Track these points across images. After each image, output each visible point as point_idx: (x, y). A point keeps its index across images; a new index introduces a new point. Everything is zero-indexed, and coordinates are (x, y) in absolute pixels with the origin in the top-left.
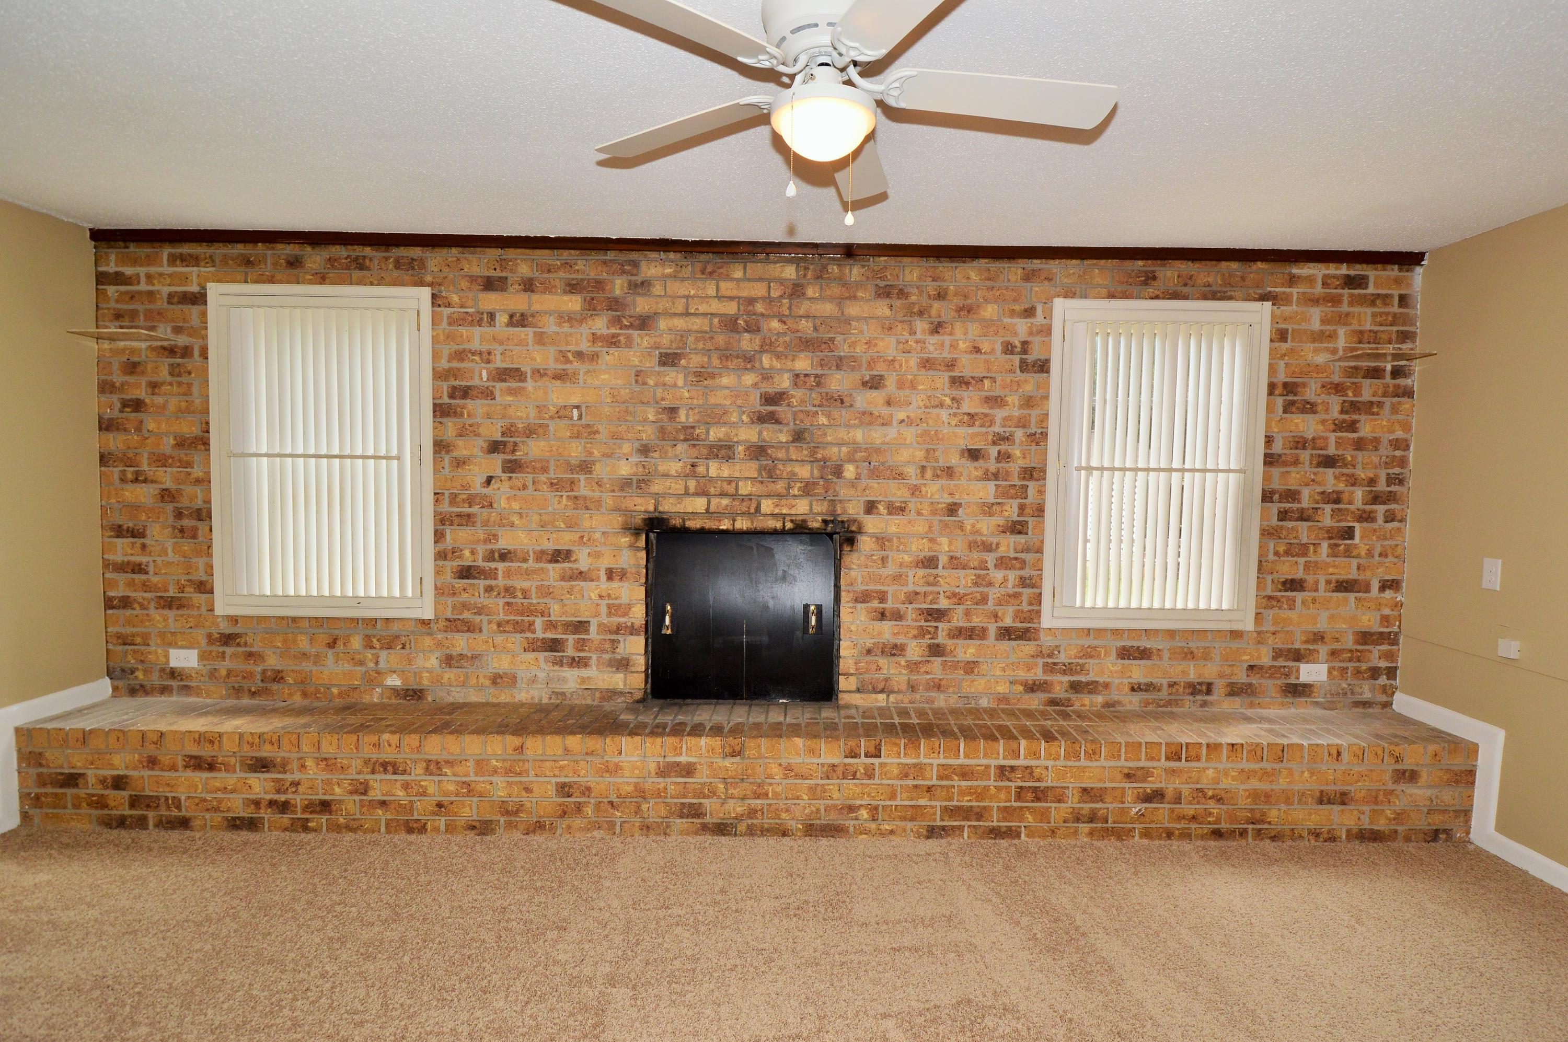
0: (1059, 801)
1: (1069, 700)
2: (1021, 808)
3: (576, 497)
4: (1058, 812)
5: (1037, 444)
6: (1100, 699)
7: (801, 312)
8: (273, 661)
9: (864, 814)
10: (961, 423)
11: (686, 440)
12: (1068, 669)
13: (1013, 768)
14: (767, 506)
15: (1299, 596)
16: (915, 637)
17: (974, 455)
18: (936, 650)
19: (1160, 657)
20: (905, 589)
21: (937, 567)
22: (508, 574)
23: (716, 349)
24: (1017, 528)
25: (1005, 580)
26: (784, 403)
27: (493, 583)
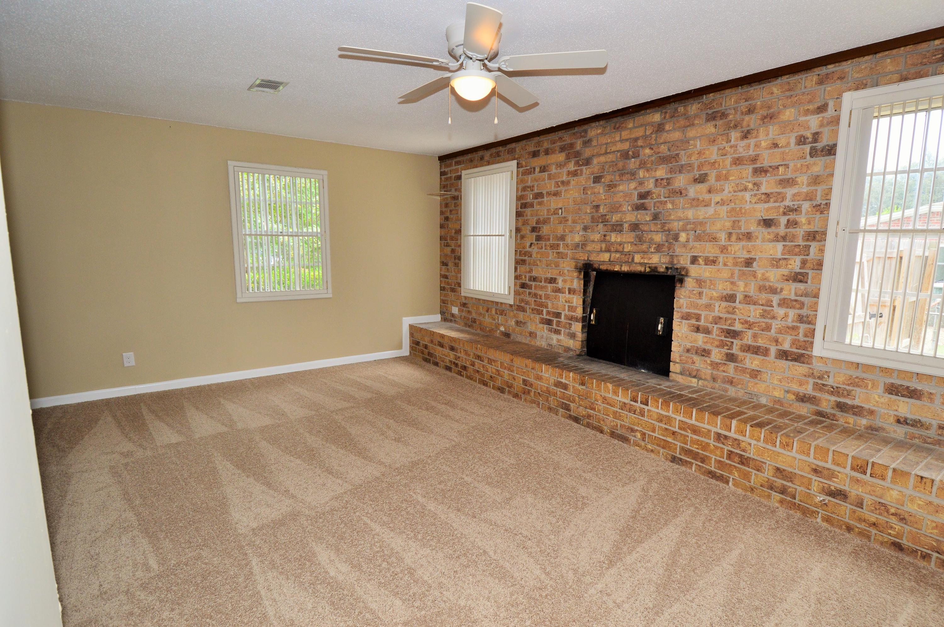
0: (758, 470)
1: (834, 415)
2: (731, 465)
3: (559, 253)
4: (756, 478)
5: (822, 213)
6: (864, 422)
7: (661, 141)
8: (474, 315)
9: (639, 435)
10: (760, 201)
11: (602, 222)
12: (835, 391)
13: (726, 437)
14: (637, 258)
16: (717, 346)
17: (768, 223)
18: (731, 358)
19: (932, 400)
20: (713, 314)
21: (735, 302)
22: (536, 287)
23: (618, 170)
24: (799, 278)
25: (786, 315)
26: (649, 198)
27: (531, 291)
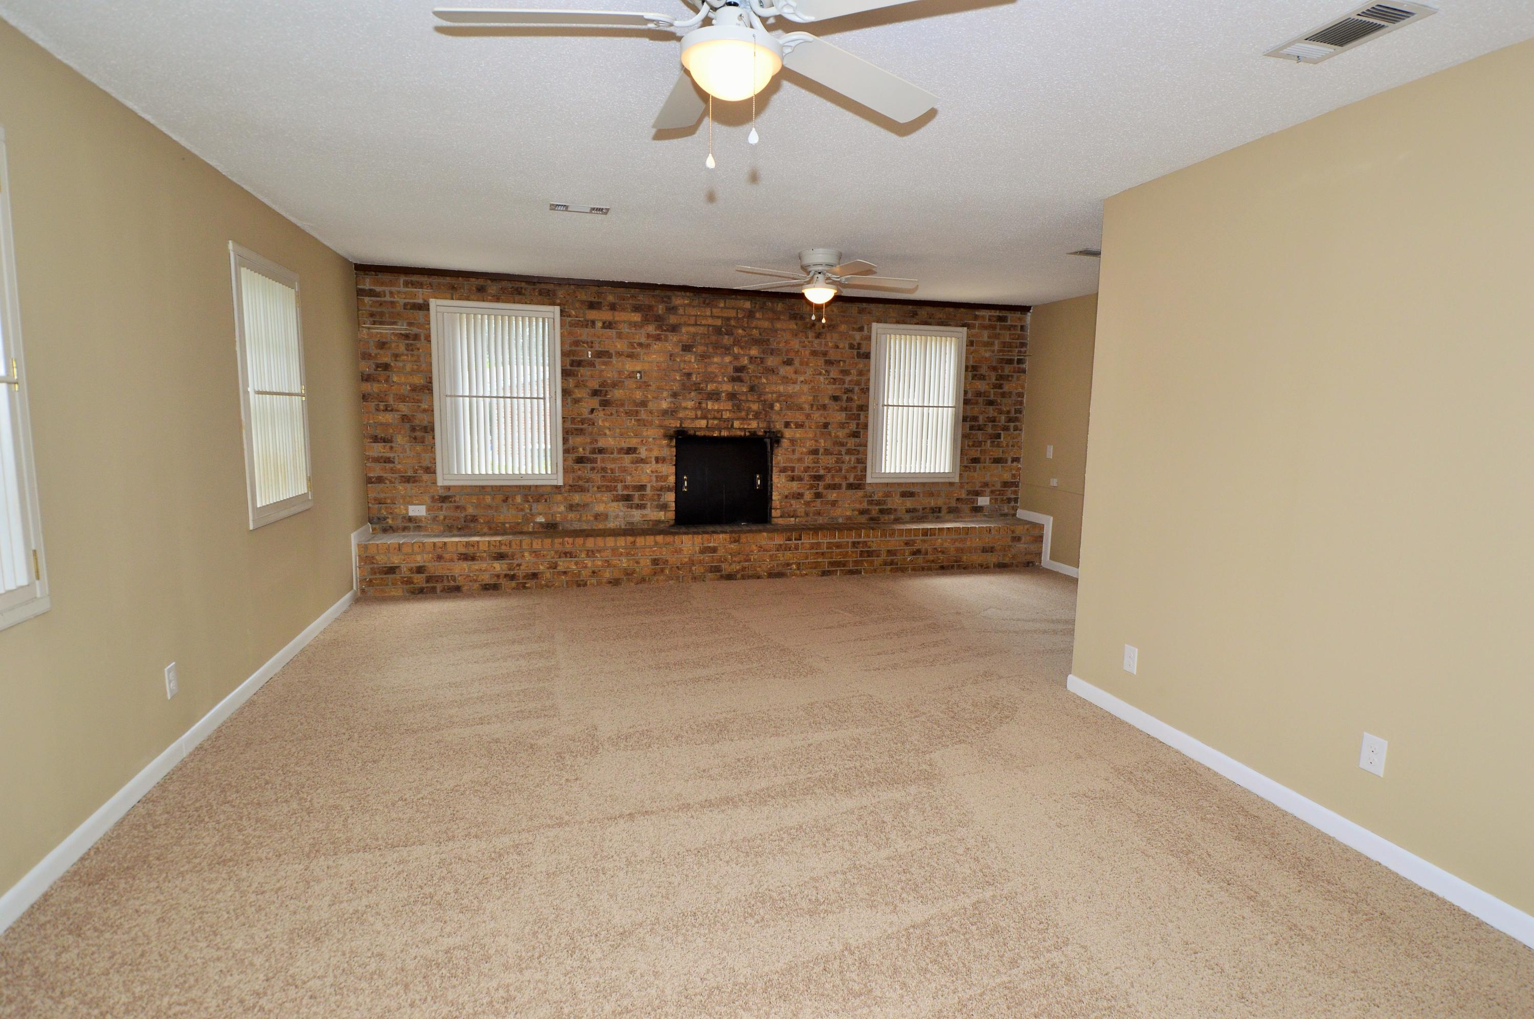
0: (878, 556)
1: (879, 517)
2: (862, 560)
3: (639, 420)
4: (878, 561)
5: (865, 394)
6: (892, 517)
7: (753, 326)
8: (471, 510)
9: (794, 567)
10: (830, 383)
11: (696, 390)
12: (878, 503)
13: (858, 543)
14: (737, 424)
15: (978, 466)
16: (808, 489)
17: (835, 398)
18: (818, 495)
19: (919, 496)
20: (803, 465)
21: (818, 454)
22: (603, 460)
23: (711, 343)
24: (855, 435)
25: (850, 460)
26: (745, 372)
27: (595, 465)
